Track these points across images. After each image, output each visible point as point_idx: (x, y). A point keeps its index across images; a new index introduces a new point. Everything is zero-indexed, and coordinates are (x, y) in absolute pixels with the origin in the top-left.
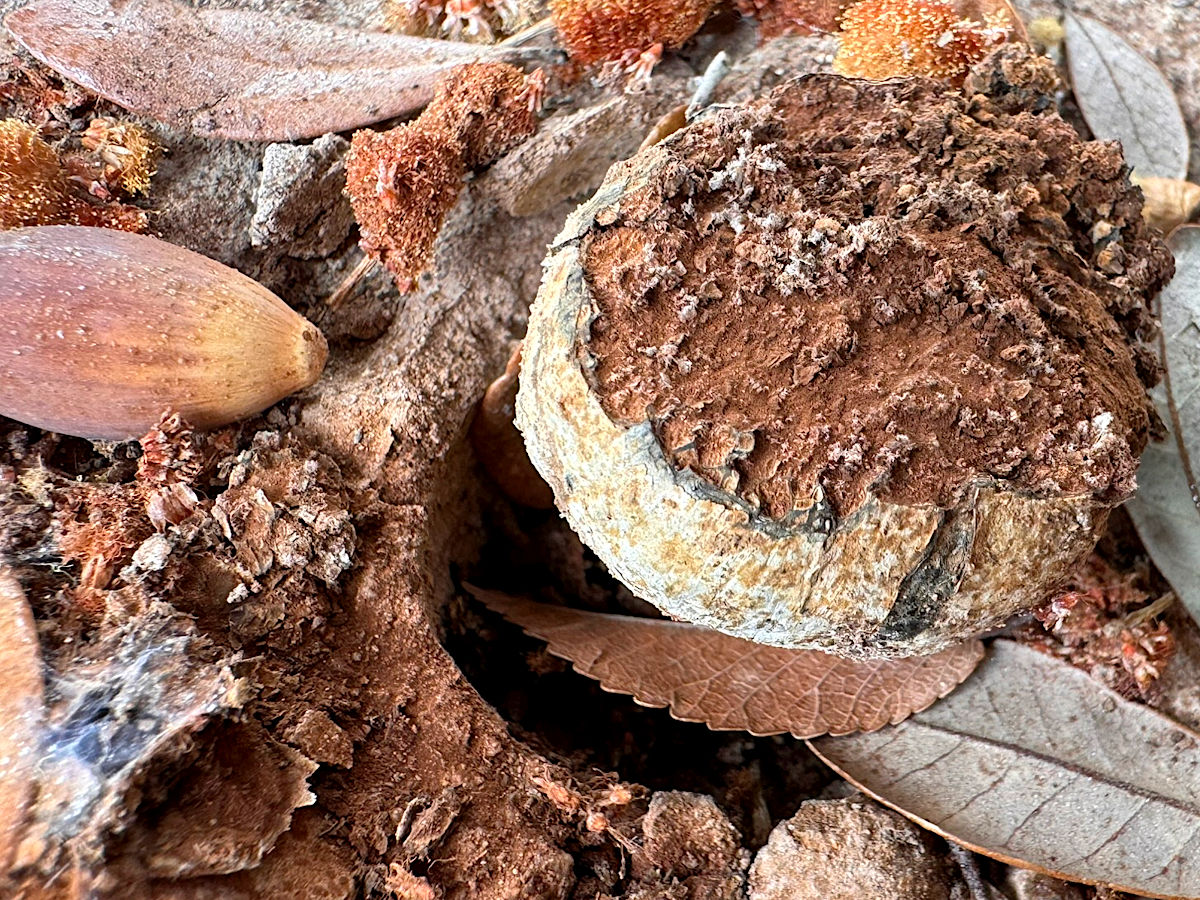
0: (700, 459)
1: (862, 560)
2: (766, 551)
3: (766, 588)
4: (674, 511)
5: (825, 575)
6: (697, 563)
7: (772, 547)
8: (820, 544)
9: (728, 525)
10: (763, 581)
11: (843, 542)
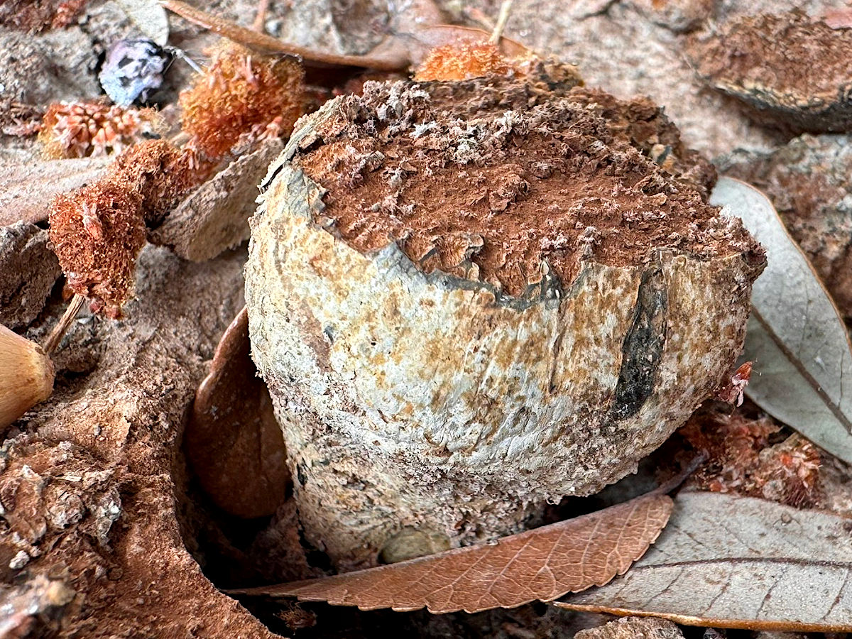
0: (443, 263)
1: (591, 324)
2: (515, 325)
3: (520, 365)
4: (432, 309)
5: (564, 345)
6: (459, 355)
7: (519, 321)
8: (555, 310)
9: (480, 309)
10: (516, 357)
11: (572, 306)
